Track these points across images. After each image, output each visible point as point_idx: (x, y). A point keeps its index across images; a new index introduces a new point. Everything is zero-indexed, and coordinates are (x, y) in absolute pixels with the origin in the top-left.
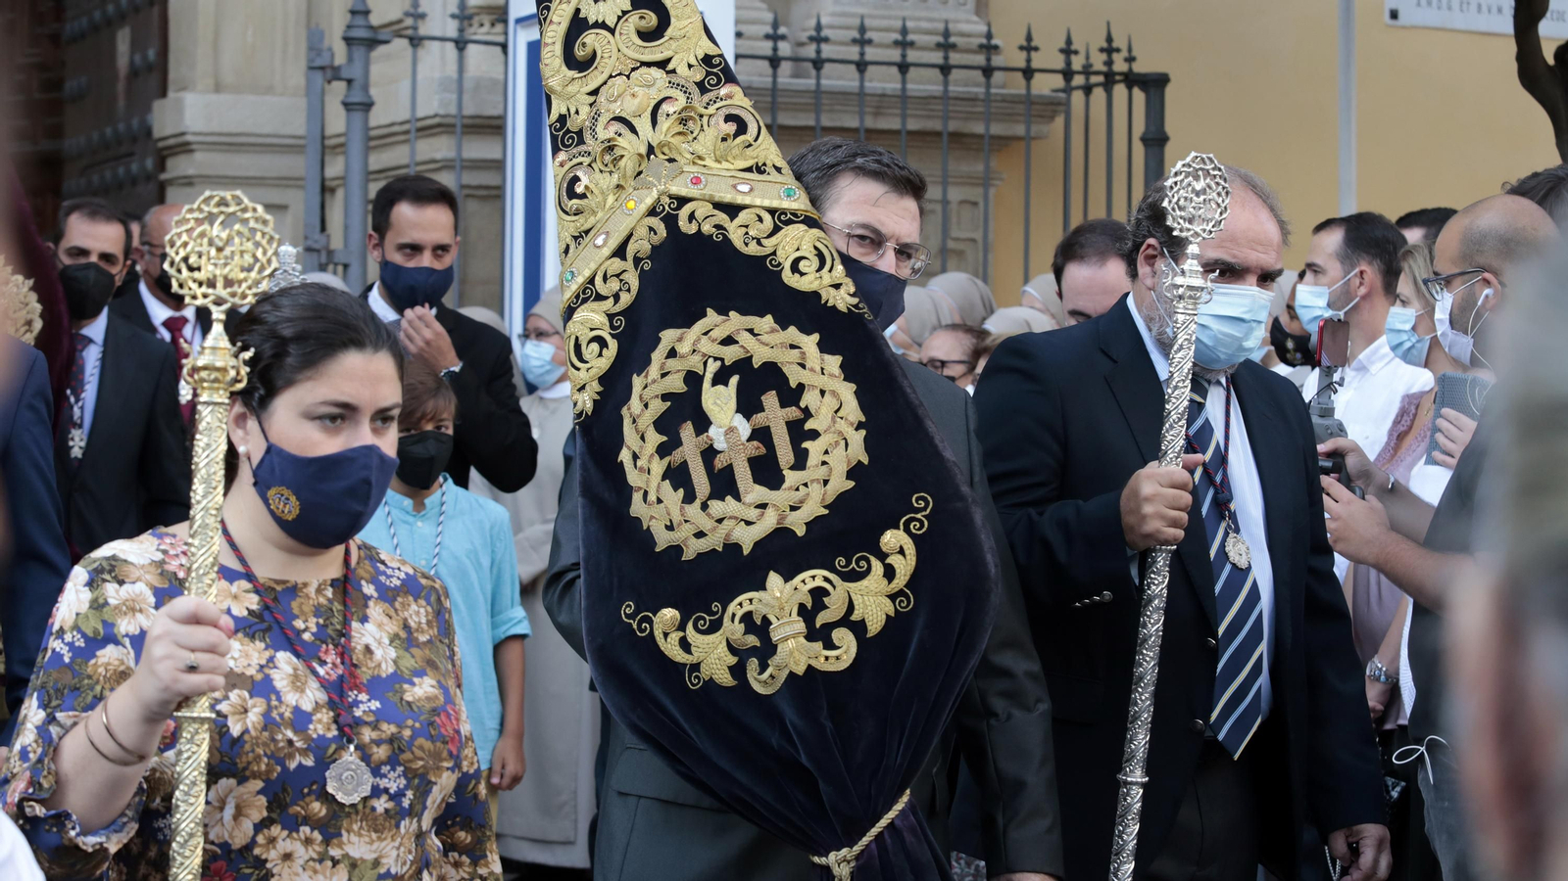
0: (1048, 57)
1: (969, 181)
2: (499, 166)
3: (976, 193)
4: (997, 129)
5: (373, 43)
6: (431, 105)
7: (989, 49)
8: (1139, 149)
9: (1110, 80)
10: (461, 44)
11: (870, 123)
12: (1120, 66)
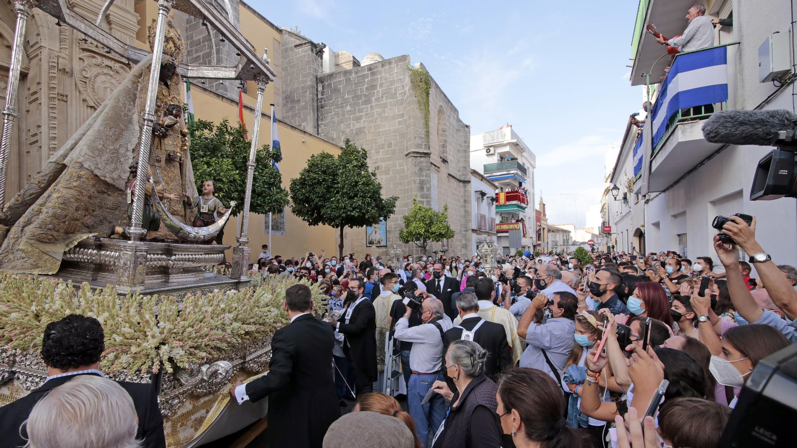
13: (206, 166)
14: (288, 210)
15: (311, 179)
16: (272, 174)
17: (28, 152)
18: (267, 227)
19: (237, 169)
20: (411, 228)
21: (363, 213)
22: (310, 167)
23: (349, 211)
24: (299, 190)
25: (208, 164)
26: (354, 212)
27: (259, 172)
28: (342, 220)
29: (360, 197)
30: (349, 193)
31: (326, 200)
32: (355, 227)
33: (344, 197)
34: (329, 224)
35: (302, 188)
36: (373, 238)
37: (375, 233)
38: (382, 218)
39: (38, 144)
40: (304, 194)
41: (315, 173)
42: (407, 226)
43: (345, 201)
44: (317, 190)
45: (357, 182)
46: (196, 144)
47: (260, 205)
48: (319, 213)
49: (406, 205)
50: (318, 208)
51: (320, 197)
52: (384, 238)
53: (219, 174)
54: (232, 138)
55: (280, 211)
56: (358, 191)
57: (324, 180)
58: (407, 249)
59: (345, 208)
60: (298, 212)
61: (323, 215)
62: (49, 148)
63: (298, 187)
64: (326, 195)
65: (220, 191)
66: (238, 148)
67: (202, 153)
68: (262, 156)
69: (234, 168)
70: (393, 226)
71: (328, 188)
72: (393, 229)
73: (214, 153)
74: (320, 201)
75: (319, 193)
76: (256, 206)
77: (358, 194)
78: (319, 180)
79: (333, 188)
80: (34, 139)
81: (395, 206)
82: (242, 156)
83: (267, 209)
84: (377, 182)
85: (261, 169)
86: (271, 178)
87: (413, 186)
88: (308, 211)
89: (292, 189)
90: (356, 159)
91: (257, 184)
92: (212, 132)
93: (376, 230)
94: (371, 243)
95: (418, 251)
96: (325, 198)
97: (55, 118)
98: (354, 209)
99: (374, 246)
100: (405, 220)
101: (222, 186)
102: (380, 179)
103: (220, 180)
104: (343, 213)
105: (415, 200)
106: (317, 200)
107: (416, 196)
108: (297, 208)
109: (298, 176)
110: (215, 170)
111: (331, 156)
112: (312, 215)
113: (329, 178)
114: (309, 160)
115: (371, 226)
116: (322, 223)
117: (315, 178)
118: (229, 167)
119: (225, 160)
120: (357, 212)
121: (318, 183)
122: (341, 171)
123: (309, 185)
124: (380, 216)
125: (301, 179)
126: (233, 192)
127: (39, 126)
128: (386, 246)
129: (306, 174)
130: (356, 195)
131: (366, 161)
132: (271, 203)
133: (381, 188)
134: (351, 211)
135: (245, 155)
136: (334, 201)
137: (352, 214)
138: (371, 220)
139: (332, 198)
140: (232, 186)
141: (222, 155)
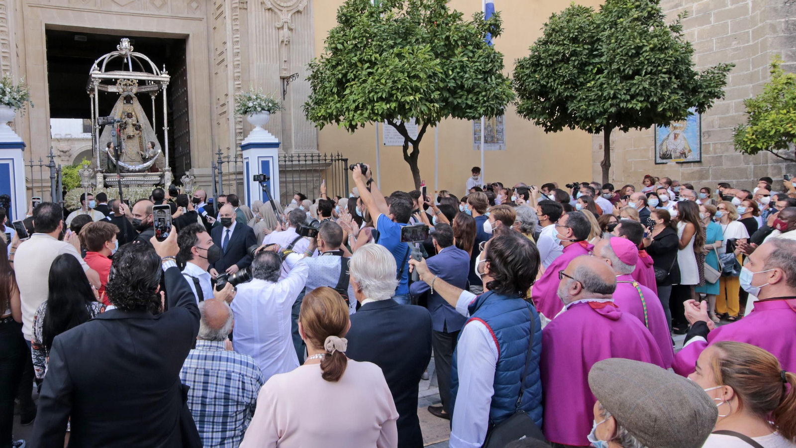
0: (329, 157)
1: (316, 177)
2: (242, 179)
3: (318, 179)
4: (321, 168)
5: (222, 163)
6: (232, 170)
7: (319, 156)
8: (344, 170)
9: (338, 160)
10: (236, 162)
11: (301, 169)
12: (340, 158)
13: (397, 60)
14: (510, 109)
15: (550, 55)
16: (488, 57)
17: (216, 74)
18: (477, 139)
19: (437, 58)
20: (765, 124)
21: (652, 103)
22: (549, 35)
23: (623, 101)
24: (530, 76)
25: (400, 56)
26: (634, 101)
27: (468, 57)
28: (608, 119)
29: (646, 74)
30: (624, 70)
31: (577, 86)
32: (632, 130)
33: (612, 79)
34: (583, 128)
35: (535, 71)
36: (671, 147)
37: (675, 138)
38: (692, 109)
39: (224, 63)
40: (538, 82)
41: (557, 44)
42: (755, 119)
43: (616, 84)
44: (562, 72)
45: (639, 50)
46: (384, 32)
47: (471, 107)
48: (564, 110)
49: (751, 78)
50: (562, 103)
51: (568, 82)
52: (695, 147)
53: (414, 69)
54: (429, 13)
55: (501, 113)
56: (642, 63)
57: (574, 53)
58: (752, 166)
59: (615, 97)
60: (527, 112)
61: (571, 114)
62: (234, 66)
63: (527, 72)
64: (578, 77)
65: (416, 93)
66: (438, 25)
67: (391, 42)
68: (473, 32)
69: (434, 56)
70: (716, 123)
71: (582, 68)
72: (716, 128)
73: (406, 39)
74: (566, 89)
75: (564, 77)
76: (466, 108)
77: (642, 70)
78: (564, 55)
79: (590, 64)
80: (221, 58)
81: (724, 83)
82: (444, 37)
83: (481, 111)
84: (682, 41)
85: (472, 52)
86: (488, 63)
87: (770, 37)
88: (544, 108)
89: (517, 77)
90: (637, 7)
91: (467, 75)
92: (402, 9)
93: (677, 131)
94: (666, 156)
95: (780, 168)
96: (575, 84)
97: (237, 30)
98: (633, 97)
99: (671, 163)
100: (748, 109)
101: (418, 84)
102: (691, 34)
103: (416, 77)
104: (612, 105)
105: (774, 66)
106: (561, 88)
107: (778, 57)
108: (525, 106)
109: (528, 54)
110: (410, 64)
111: (586, 10)
112: (552, 114)
113: (583, 50)
114: (546, 25)
115: (667, 124)
116: (570, 126)
117: (557, 53)
118: (427, 56)
119: (421, 47)
120: (641, 102)
121: (562, 60)
122: (607, 33)
123: (547, 66)
124: (690, 104)
125: (532, 57)
126: (433, 92)
127: (225, 43)
128: (700, 162)
129: (542, 48)
130: (637, 72)
131: (658, 7)
132: (488, 101)
133: (691, 51)
134: (628, 101)
135: (448, 34)
136: (593, 87)
137: (630, 106)
138: (669, 114)
139: (589, 82)
140: (431, 82)
141: (417, 40)
